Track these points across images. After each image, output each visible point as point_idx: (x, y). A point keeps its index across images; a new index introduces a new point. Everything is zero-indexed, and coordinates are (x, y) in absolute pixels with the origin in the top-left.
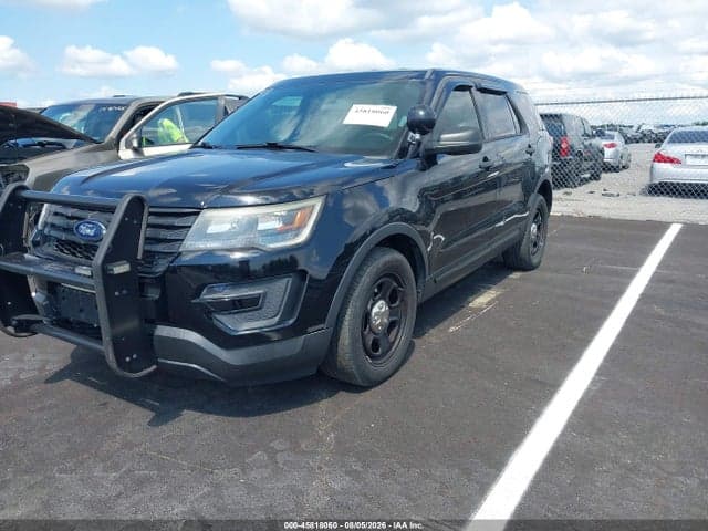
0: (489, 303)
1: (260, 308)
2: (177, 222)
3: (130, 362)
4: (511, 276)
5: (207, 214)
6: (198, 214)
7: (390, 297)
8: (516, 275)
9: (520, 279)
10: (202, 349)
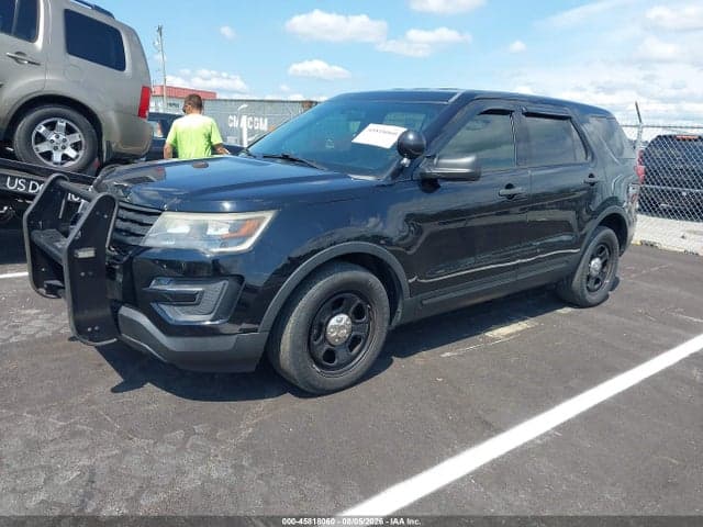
0: (507, 336)
1: (197, 304)
2: (146, 219)
3: (91, 332)
4: (559, 311)
5: (167, 216)
6: (160, 214)
7: (354, 313)
8: (567, 310)
9: (570, 315)
10: (148, 332)
